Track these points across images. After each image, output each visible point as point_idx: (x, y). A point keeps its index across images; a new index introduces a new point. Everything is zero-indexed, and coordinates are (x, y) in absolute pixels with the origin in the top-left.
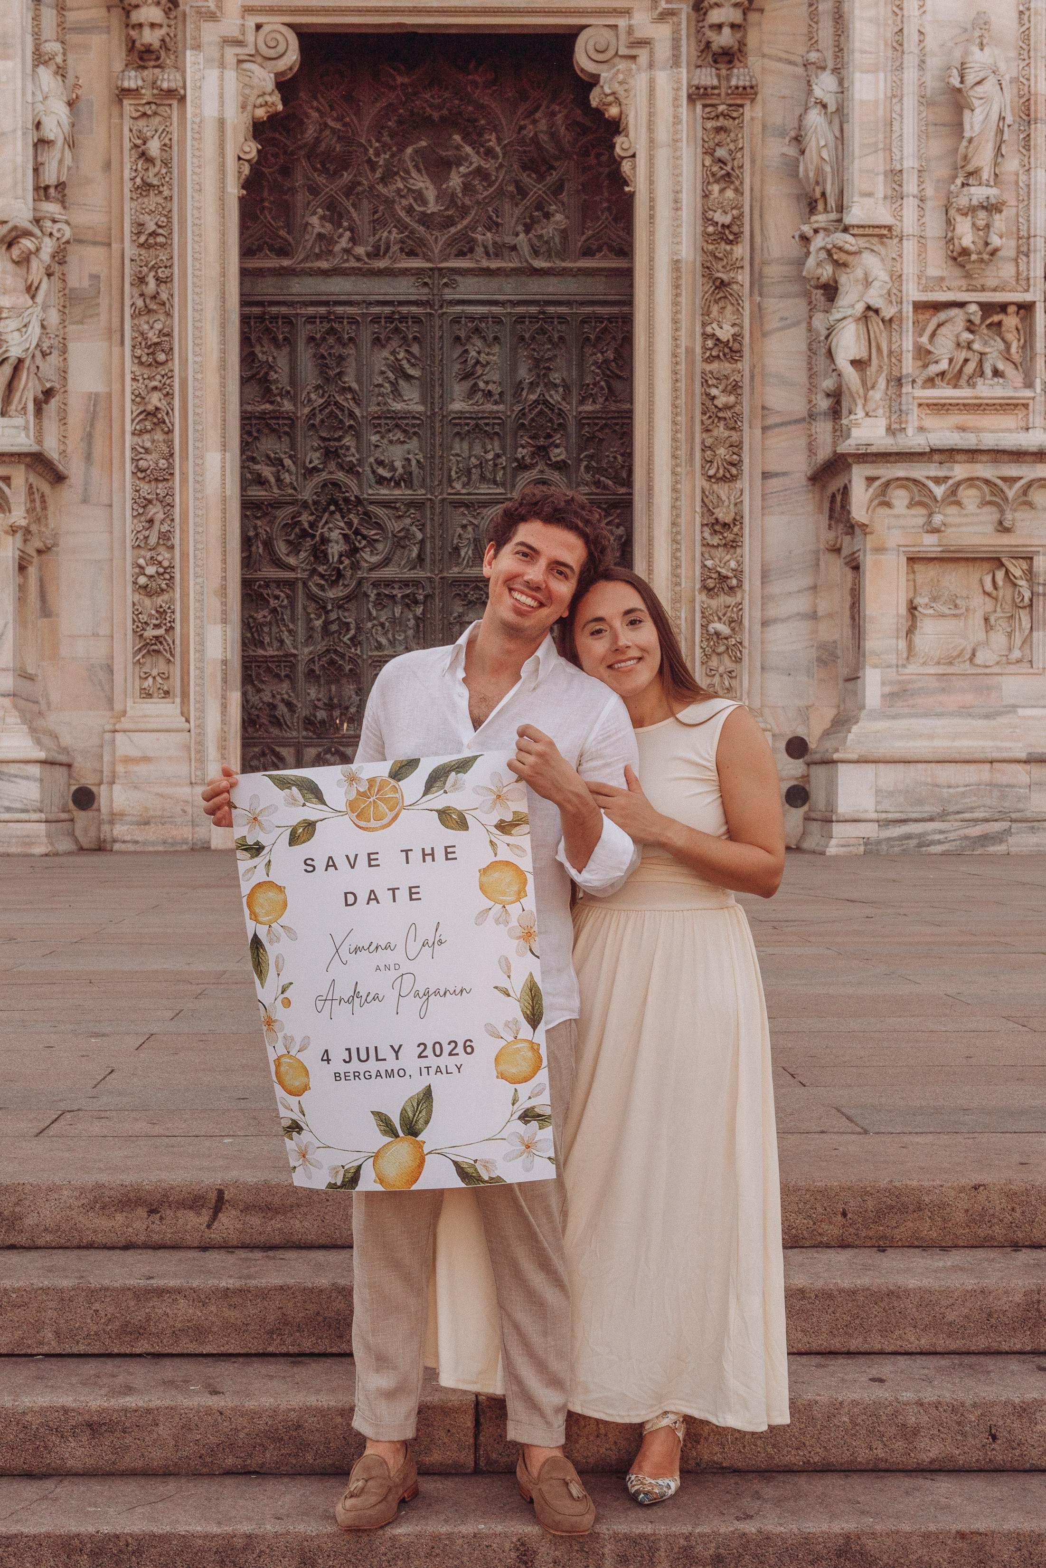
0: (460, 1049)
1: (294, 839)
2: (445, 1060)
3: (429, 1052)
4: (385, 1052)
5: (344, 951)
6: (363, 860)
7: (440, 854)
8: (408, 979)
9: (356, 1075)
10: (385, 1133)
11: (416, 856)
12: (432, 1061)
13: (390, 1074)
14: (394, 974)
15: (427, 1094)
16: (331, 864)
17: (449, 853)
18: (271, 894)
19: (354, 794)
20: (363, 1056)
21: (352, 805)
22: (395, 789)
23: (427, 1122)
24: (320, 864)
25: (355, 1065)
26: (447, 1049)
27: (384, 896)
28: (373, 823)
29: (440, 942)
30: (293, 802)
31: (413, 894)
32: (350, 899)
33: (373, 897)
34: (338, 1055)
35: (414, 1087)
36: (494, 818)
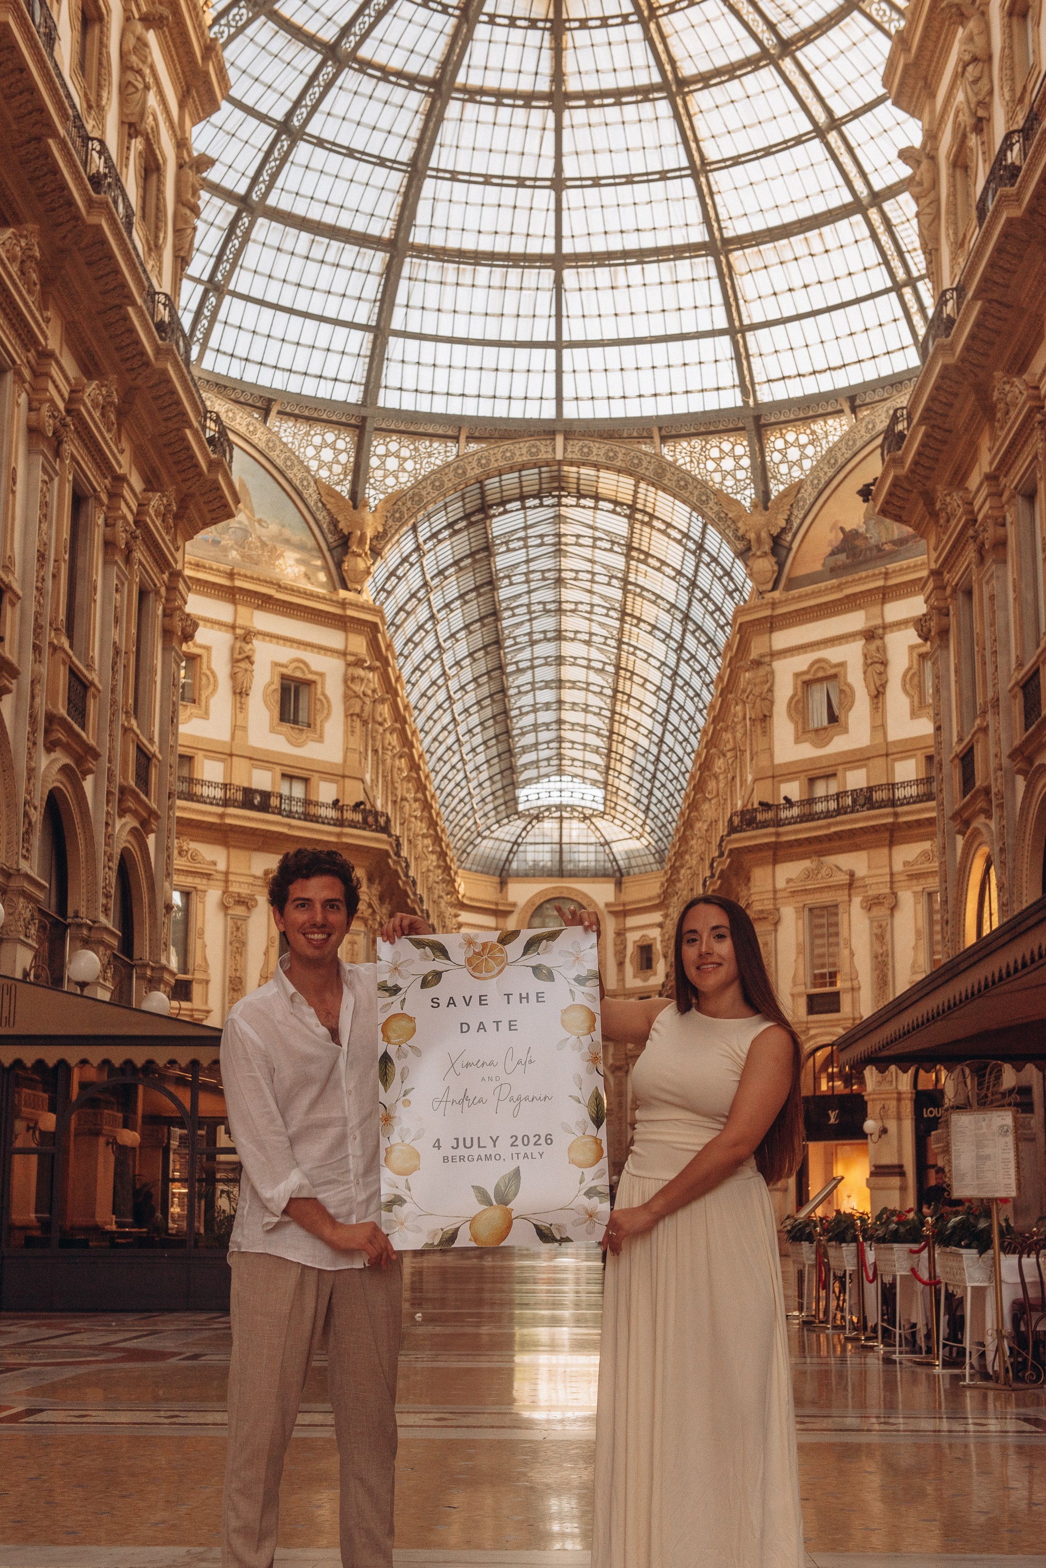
0: (542, 1141)
1: (425, 984)
2: (530, 1148)
3: (519, 1142)
4: (486, 1141)
5: (458, 1066)
6: (475, 1001)
7: (532, 998)
8: (506, 1088)
9: (462, 1158)
10: (482, 1202)
11: (515, 999)
12: (521, 1149)
13: (488, 1158)
14: (495, 1084)
15: (517, 1173)
16: (451, 1002)
17: (539, 997)
18: (403, 1023)
19: (471, 954)
20: (468, 1144)
21: (469, 961)
22: (501, 951)
23: (515, 1195)
24: (443, 1002)
25: (462, 1151)
26: (533, 1140)
27: (490, 1026)
28: (484, 974)
29: (531, 1062)
30: (425, 957)
31: (511, 1026)
32: (464, 1028)
33: (482, 1027)
34: (447, 1143)
35: (507, 1168)
36: (574, 973)
